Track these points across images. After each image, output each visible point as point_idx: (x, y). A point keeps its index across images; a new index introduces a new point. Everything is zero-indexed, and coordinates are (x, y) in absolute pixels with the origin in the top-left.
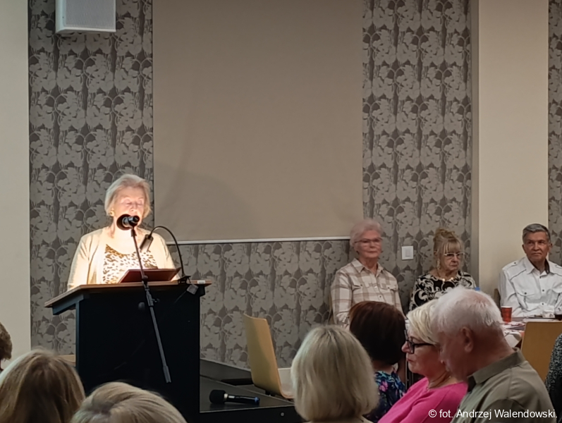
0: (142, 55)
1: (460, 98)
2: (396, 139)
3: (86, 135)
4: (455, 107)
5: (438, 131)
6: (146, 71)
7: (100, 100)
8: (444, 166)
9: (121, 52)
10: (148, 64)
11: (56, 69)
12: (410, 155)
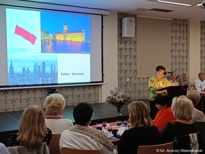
2: (176, 57)
3: (126, 57)
4: (185, 51)
5: (182, 56)
6: (136, 44)
7: (128, 50)
8: (183, 62)
9: (132, 41)
10: (136, 43)
11: (121, 44)
12: (178, 60)
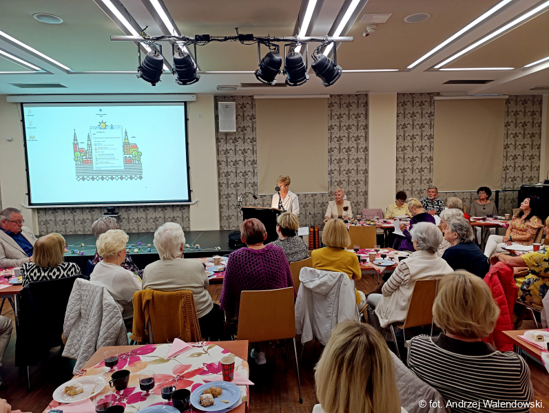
0: (253, 138)
1: (364, 147)
2: (340, 161)
4: (362, 150)
7: (240, 152)
9: (246, 138)
10: (255, 141)
11: (226, 144)
12: (345, 166)
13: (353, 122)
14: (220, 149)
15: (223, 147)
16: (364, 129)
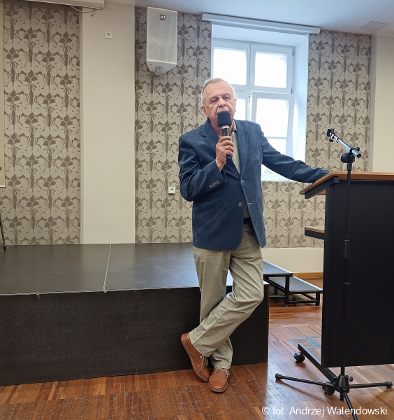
0: (197, 87)
1: (364, 117)
3: (167, 127)
5: (352, 133)
11: (152, 92)
13: (350, 76)
14: (141, 101)
15: (147, 97)
16: (365, 89)
